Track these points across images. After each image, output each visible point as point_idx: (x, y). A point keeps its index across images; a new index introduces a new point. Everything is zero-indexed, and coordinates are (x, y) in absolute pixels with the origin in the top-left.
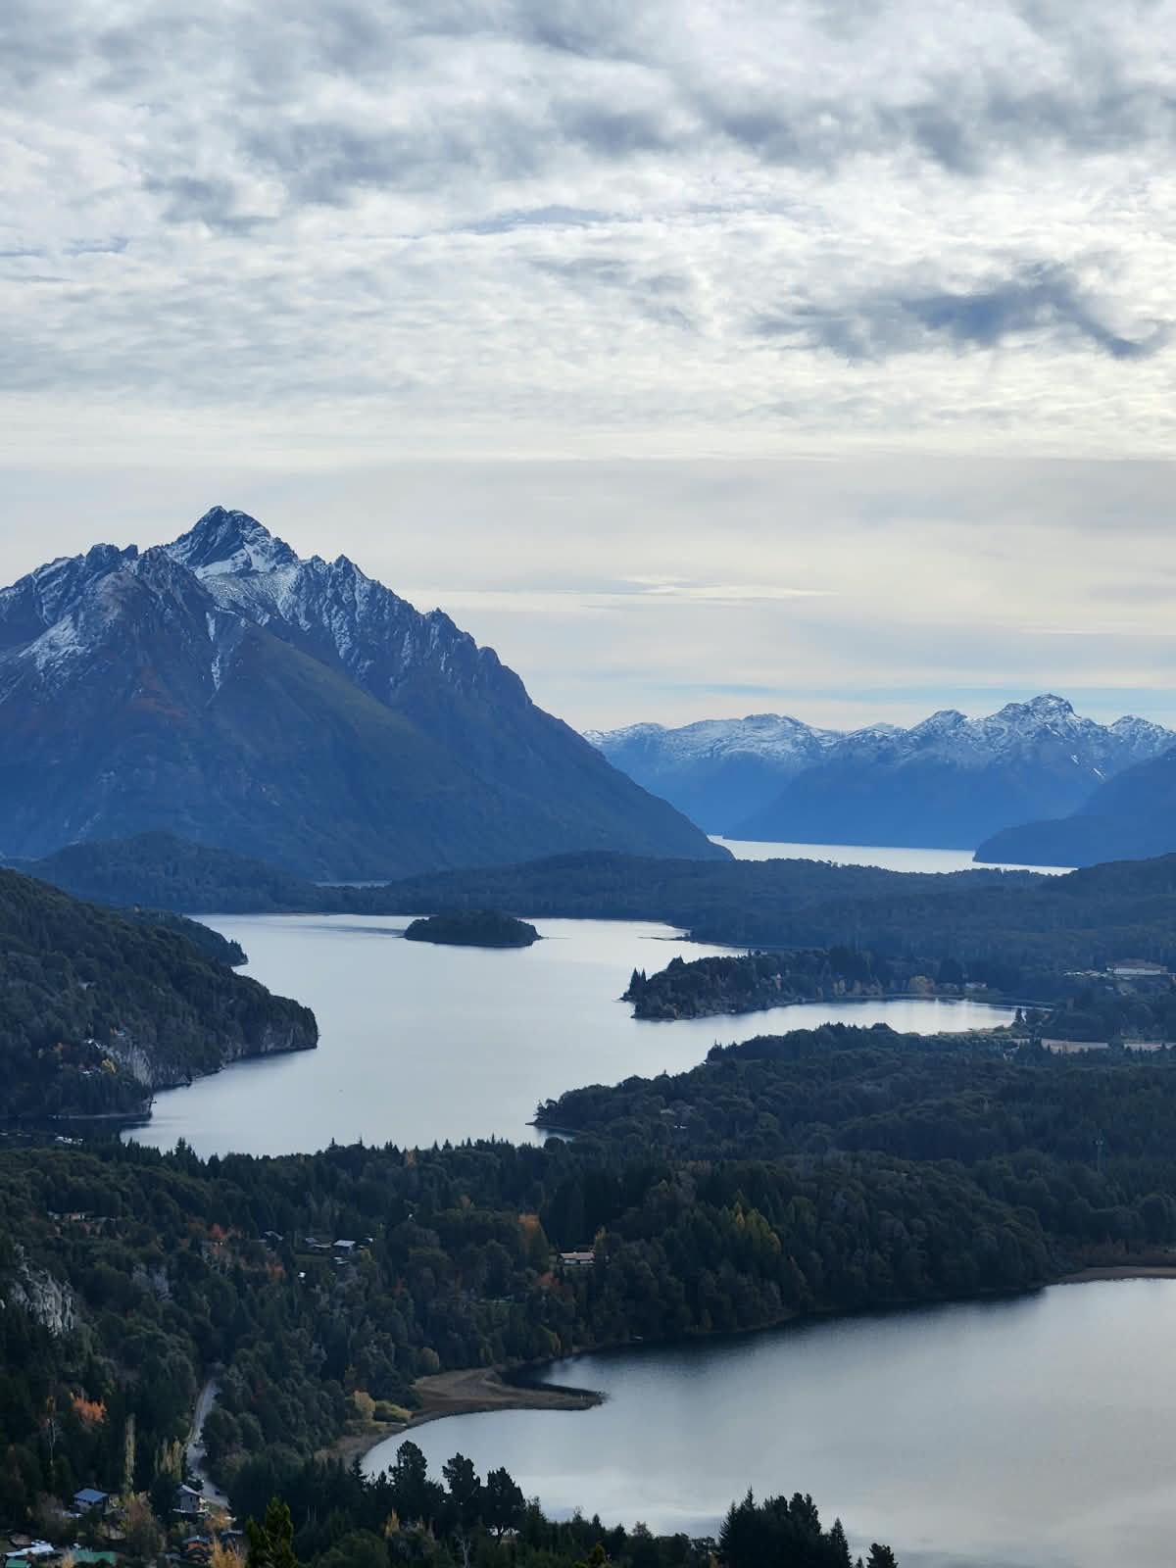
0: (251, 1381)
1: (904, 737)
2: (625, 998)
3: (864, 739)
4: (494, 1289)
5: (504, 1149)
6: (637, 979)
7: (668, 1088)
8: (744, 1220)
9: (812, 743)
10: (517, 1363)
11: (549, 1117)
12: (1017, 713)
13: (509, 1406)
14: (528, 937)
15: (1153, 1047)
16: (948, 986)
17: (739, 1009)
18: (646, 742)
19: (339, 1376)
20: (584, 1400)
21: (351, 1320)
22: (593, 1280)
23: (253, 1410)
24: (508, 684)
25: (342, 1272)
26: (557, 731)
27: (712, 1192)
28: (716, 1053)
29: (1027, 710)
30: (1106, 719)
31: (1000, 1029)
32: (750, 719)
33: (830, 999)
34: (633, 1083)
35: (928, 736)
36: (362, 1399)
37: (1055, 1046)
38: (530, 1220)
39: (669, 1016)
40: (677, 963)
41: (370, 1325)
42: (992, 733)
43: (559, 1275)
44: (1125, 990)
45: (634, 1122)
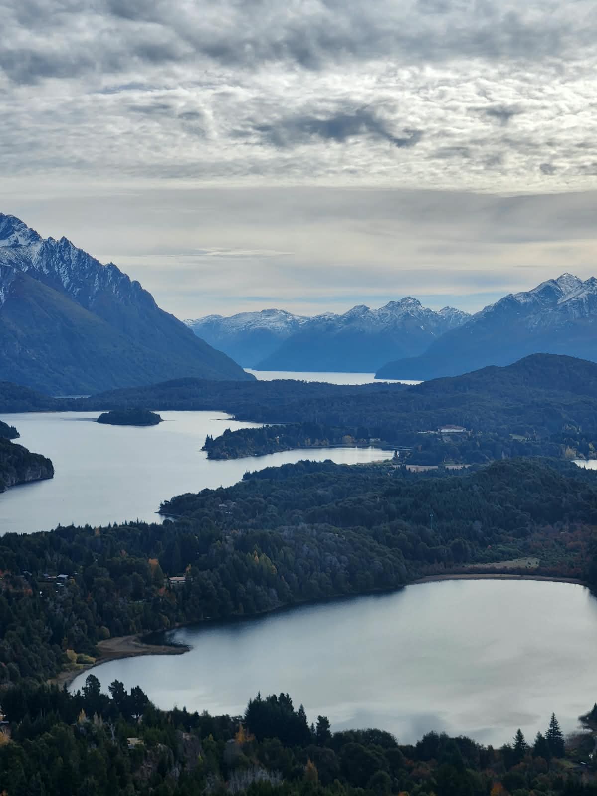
0: (15, 647)
1: (339, 319)
2: (203, 449)
3: (320, 320)
4: (136, 596)
5: (143, 526)
6: (209, 440)
7: (223, 494)
8: (259, 559)
9: (294, 323)
10: (149, 632)
11: (166, 509)
12: (393, 306)
13: (144, 654)
14: (157, 420)
15: (460, 467)
16: (361, 441)
17: (259, 454)
18: (213, 324)
19: (60, 643)
20: (182, 649)
21: (65, 614)
22: (185, 591)
23: (16, 661)
24: (147, 298)
25: (61, 590)
26: (171, 320)
27: (243, 546)
28: (247, 476)
29: (399, 304)
30: (436, 309)
31: (386, 461)
32: (264, 311)
33: (303, 447)
34: (206, 492)
35: (351, 318)
36: (70, 653)
37: (412, 468)
38: (154, 562)
39: (225, 458)
40: (228, 432)
41: (74, 617)
42: (382, 316)
43: (168, 588)
44: (446, 440)
45: (206, 511)
